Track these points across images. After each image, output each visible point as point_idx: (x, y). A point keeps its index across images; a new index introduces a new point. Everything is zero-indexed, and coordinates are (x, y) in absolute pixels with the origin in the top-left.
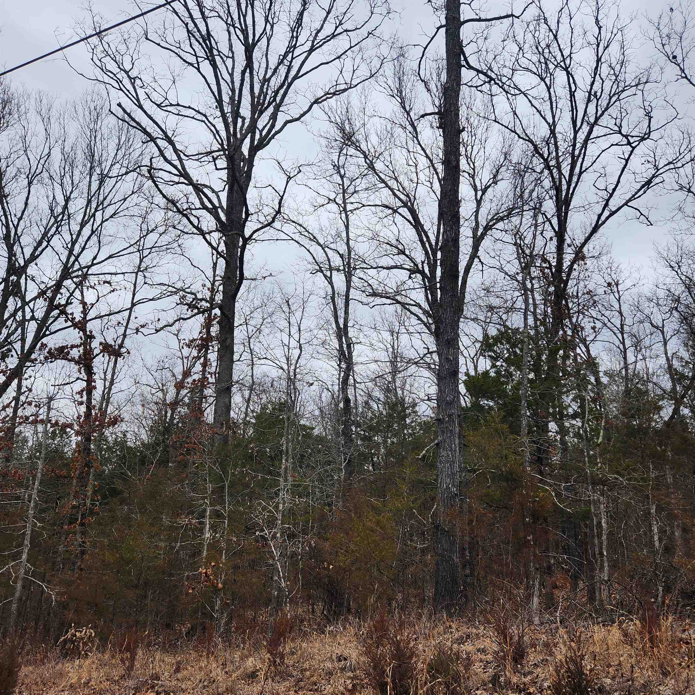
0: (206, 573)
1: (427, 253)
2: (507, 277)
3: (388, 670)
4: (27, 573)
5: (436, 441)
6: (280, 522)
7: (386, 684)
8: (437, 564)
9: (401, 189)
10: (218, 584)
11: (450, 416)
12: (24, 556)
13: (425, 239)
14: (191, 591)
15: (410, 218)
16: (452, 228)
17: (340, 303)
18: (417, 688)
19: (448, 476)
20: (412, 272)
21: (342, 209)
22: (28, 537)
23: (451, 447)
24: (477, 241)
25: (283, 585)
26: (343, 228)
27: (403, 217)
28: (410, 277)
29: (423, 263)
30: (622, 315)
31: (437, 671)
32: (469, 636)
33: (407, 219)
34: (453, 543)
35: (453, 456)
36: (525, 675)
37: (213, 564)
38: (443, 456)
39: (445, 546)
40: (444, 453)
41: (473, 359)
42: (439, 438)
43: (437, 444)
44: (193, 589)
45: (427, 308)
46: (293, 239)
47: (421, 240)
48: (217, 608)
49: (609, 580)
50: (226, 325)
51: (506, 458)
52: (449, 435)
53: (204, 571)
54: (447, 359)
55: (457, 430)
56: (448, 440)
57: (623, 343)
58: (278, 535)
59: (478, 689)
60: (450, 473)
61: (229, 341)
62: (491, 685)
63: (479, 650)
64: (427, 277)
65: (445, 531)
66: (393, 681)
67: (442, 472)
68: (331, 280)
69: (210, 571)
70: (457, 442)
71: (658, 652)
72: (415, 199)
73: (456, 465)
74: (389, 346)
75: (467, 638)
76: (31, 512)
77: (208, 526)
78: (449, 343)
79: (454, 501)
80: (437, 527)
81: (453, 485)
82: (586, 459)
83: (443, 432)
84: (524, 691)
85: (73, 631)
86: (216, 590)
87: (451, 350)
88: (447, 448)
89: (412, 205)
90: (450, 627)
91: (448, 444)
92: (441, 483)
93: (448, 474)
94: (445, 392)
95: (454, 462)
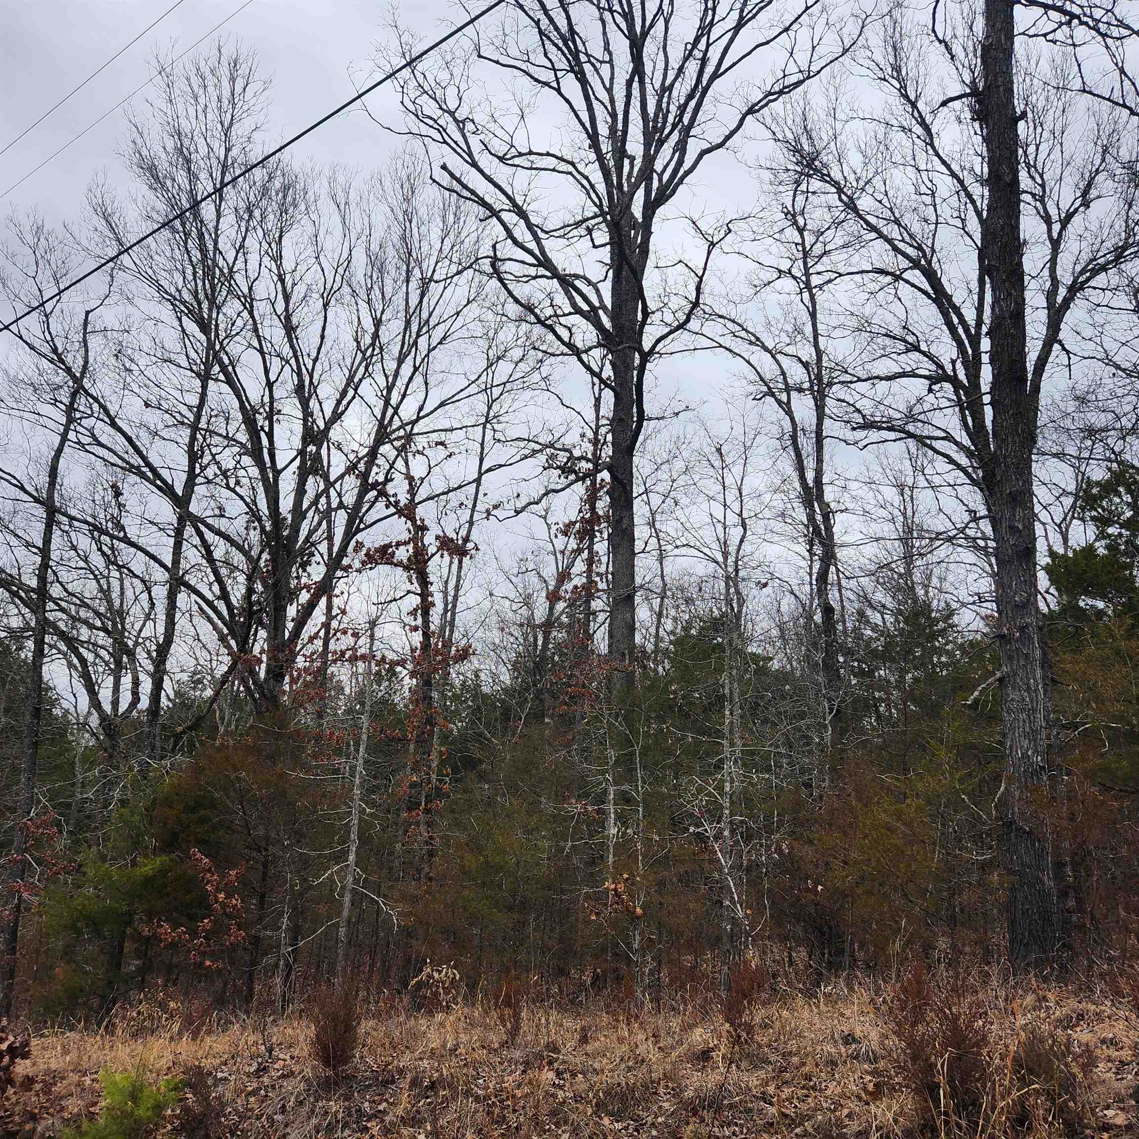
0: (615, 890)
1: (960, 345)
2: (1119, 373)
3: (941, 1063)
4: (356, 881)
5: (998, 675)
6: (727, 812)
7: (937, 1085)
8: (1012, 889)
9: (907, 238)
10: (635, 907)
11: (1022, 629)
12: (352, 857)
13: (955, 320)
14: (594, 918)
15: (925, 286)
16: (1010, 294)
17: (807, 445)
18: (993, 1096)
19: (1026, 735)
20: (933, 380)
21: (802, 286)
22: (355, 830)
23: (1028, 685)
24: (1056, 314)
25: (741, 914)
26: (805, 317)
27: (913, 285)
28: (930, 390)
29: (953, 362)
31: (1031, 1071)
32: (1082, 1015)
33: (920, 289)
34: (1040, 853)
35: (1032, 700)
37: (625, 876)
38: (1013, 700)
39: (1026, 859)
40: (1013, 695)
41: (1059, 526)
42: (1004, 668)
43: (1001, 680)
44: (597, 914)
45: (966, 441)
46: (721, 346)
47: (949, 324)
48: (636, 946)
50: (620, 496)
52: (1022, 662)
53: (613, 886)
54: (1012, 527)
55: (1038, 653)
56: (1020, 672)
58: (726, 833)
59: (1108, 1107)
60: (1027, 729)
61: (625, 521)
63: (1103, 1041)
64: (963, 387)
65: (1025, 832)
66: (951, 1082)
67: (1012, 730)
68: (790, 408)
69: (621, 888)
70: (1039, 673)
72: (934, 251)
73: (1040, 716)
74: (896, 512)
75: (1077, 1019)
76: (357, 791)
77: (612, 816)
78: (1014, 499)
79: (1038, 779)
80: (1009, 825)
81: (1036, 751)
83: (1010, 658)
85: (429, 970)
86: (634, 918)
87: (1019, 513)
88: (1019, 687)
89: (929, 263)
90: (1045, 998)
91: (1021, 679)
92: (1011, 747)
93: (1024, 732)
94: (1010, 587)
95: (1034, 710)
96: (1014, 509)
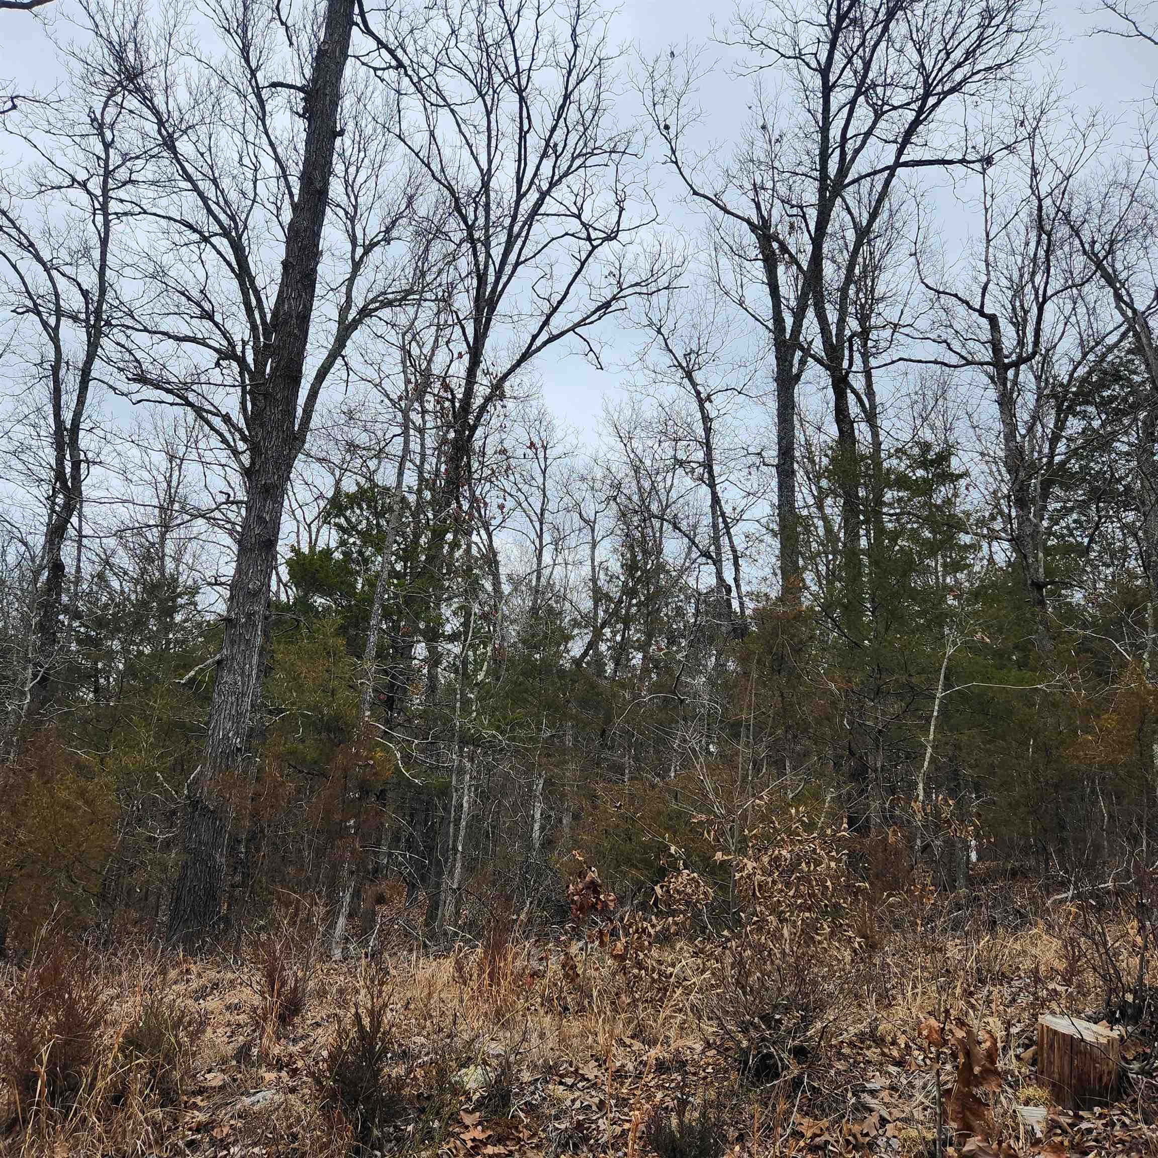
1: (254, 328)
2: (386, 401)
3: (44, 1051)
5: (218, 657)
7: (36, 1075)
8: (185, 867)
9: (222, 203)
11: (249, 616)
13: (254, 303)
15: (232, 259)
17: (71, 381)
19: (230, 717)
20: (223, 355)
21: (97, 206)
23: (243, 669)
24: (345, 330)
26: (95, 242)
27: (219, 253)
28: (218, 364)
29: (244, 343)
30: (545, 495)
31: (139, 1047)
32: (217, 985)
33: (225, 260)
34: (219, 832)
35: (243, 684)
36: (295, 1041)
38: (226, 682)
39: (204, 838)
40: (227, 678)
41: (309, 526)
42: (225, 651)
43: (219, 663)
45: (242, 424)
47: (247, 303)
49: (459, 889)
51: (333, 695)
52: (242, 647)
54: (260, 518)
55: (259, 641)
56: (239, 657)
57: (540, 537)
59: (209, 1071)
60: (233, 712)
62: (234, 1063)
63: (228, 1008)
64: (250, 372)
65: (209, 810)
66: (51, 1072)
67: (219, 711)
68: (56, 335)
70: (255, 660)
71: (498, 992)
72: (246, 227)
73: (248, 700)
74: (161, 478)
75: (212, 988)
78: (267, 491)
79: (233, 760)
80: (194, 803)
81: (237, 734)
82: (458, 705)
83: (233, 642)
84: (287, 1066)
87: (269, 504)
88: (235, 670)
89: (240, 237)
90: (188, 971)
91: (238, 664)
92: (214, 727)
93: (229, 714)
94: (247, 574)
95: (243, 695)
96: (265, 500)
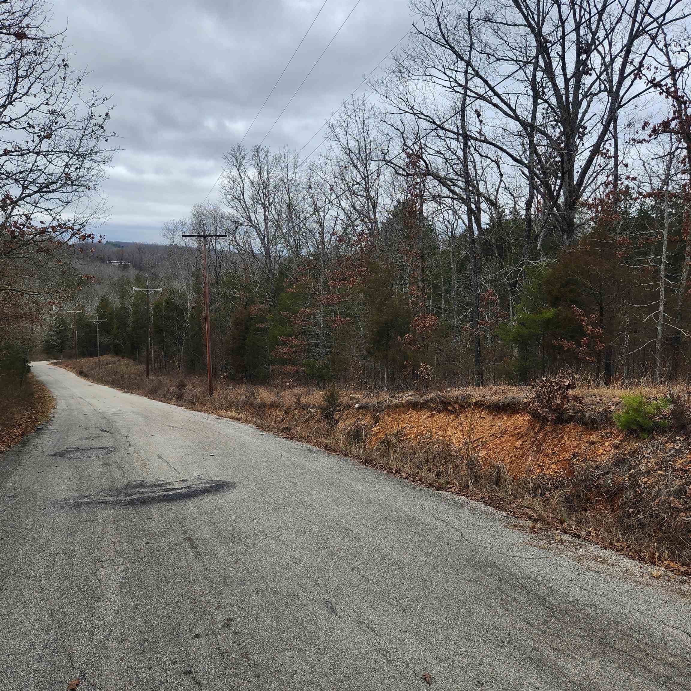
4: (665, 321)
12: (661, 308)
22: (662, 293)
76: (662, 273)
